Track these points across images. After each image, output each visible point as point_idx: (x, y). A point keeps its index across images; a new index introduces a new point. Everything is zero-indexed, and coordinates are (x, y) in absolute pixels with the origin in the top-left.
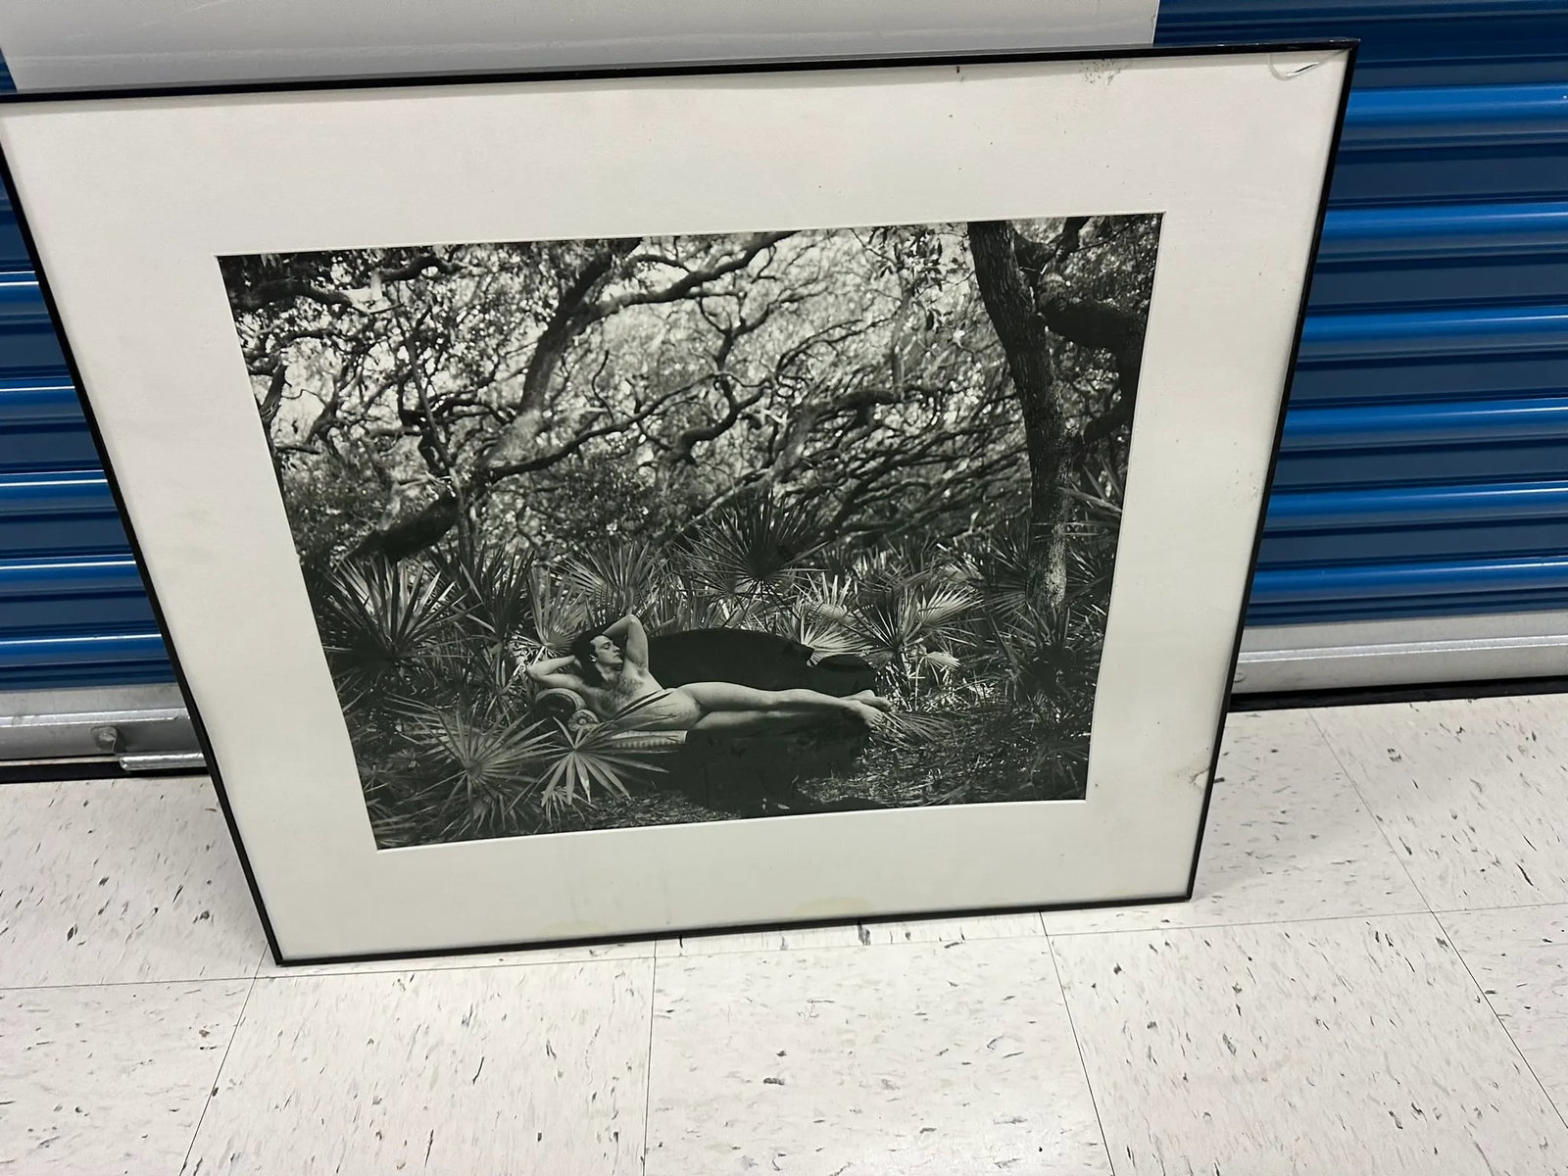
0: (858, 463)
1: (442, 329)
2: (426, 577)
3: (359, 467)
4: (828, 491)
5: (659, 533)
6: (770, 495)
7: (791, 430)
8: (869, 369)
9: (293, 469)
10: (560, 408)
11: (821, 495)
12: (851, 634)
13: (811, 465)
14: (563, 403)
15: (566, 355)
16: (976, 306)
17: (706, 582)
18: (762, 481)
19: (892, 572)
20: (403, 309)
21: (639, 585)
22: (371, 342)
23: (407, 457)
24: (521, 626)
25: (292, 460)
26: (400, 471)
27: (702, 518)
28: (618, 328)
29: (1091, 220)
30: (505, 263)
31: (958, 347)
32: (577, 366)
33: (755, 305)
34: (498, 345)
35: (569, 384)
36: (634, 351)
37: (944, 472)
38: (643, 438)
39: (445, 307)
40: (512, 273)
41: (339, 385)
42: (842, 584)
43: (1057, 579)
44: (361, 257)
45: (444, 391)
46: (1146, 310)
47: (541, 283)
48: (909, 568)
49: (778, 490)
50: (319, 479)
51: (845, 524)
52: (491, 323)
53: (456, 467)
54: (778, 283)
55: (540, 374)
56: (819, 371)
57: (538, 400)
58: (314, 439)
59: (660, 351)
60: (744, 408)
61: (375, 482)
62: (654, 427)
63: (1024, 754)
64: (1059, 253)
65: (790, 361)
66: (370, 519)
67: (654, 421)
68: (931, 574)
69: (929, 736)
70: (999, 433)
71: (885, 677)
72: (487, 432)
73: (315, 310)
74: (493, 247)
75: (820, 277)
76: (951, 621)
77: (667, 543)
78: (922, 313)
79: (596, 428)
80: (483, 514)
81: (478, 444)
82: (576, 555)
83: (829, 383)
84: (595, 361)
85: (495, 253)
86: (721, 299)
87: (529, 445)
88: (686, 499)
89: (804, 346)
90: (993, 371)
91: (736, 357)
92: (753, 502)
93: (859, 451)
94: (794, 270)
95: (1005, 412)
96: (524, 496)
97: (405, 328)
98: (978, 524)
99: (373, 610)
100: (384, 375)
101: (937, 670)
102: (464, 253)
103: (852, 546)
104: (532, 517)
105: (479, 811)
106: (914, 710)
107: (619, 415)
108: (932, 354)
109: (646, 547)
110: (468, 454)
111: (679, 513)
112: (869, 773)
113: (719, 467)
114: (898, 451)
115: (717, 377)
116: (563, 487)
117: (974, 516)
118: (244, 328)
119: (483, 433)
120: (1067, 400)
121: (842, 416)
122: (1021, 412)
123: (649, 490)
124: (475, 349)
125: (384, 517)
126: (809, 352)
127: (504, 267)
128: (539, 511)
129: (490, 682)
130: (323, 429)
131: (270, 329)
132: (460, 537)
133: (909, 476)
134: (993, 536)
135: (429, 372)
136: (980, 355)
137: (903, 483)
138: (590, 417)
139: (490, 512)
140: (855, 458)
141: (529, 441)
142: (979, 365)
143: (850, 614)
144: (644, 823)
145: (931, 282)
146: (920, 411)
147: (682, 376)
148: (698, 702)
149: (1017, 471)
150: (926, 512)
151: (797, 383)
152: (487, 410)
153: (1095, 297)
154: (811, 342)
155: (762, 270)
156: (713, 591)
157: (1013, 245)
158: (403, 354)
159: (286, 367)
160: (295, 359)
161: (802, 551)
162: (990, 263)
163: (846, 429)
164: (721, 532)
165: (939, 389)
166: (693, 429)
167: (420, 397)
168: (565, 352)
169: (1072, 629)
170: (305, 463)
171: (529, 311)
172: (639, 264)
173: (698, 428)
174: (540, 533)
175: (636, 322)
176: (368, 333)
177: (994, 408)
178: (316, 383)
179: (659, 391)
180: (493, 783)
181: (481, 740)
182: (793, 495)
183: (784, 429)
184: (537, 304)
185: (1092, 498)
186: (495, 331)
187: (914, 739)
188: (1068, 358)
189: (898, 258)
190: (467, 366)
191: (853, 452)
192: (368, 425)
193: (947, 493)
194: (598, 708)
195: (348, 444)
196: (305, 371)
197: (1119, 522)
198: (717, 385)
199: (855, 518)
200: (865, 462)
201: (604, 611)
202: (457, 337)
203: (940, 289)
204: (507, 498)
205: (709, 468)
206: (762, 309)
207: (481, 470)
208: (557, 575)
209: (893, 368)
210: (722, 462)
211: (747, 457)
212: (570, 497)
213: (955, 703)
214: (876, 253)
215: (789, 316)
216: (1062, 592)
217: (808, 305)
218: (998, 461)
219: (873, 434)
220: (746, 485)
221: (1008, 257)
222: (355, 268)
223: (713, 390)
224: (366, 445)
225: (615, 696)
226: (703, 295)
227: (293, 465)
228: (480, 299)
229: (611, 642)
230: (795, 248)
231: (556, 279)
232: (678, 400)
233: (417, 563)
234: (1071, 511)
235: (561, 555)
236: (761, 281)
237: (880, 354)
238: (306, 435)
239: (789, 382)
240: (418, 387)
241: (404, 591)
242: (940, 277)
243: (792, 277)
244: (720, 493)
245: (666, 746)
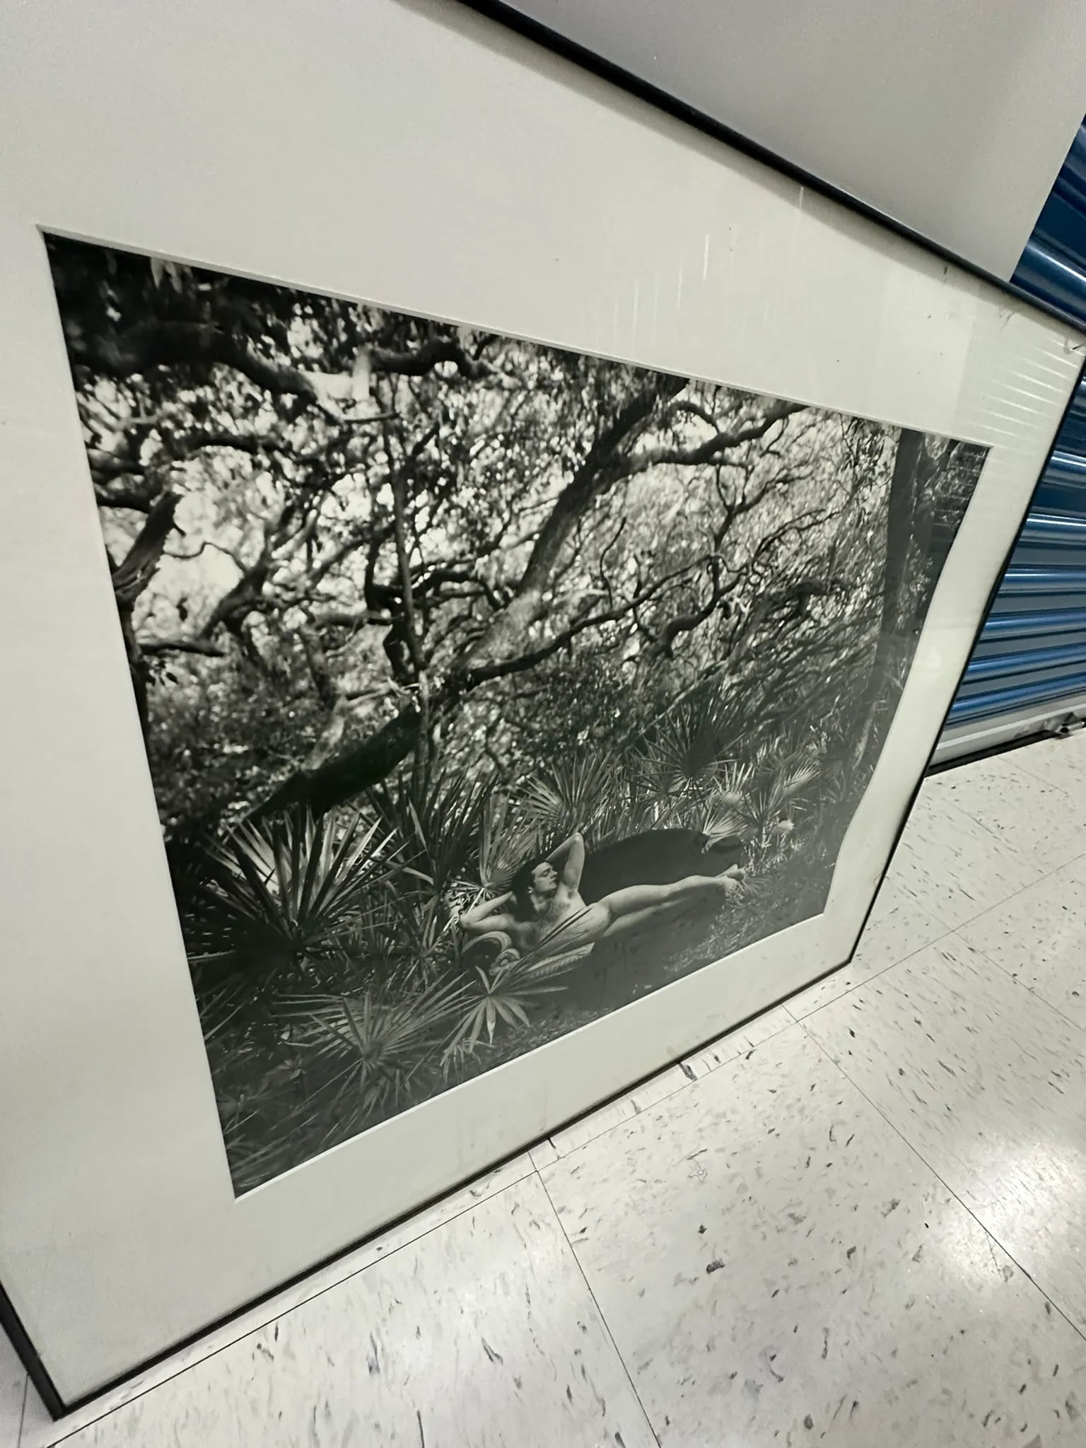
0: (786, 653)
1: (448, 463)
2: (360, 829)
3: (289, 675)
4: (759, 682)
5: (623, 737)
6: (720, 689)
7: (750, 619)
8: (816, 560)
9: (170, 684)
10: (562, 589)
11: (754, 686)
12: (738, 816)
13: (754, 656)
14: (567, 582)
15: (583, 519)
16: (884, 510)
17: (650, 785)
18: (717, 674)
19: (778, 755)
20: (397, 422)
21: (591, 800)
22: (338, 471)
23: (365, 658)
24: (463, 870)
25: (169, 667)
26: (351, 680)
27: (663, 717)
28: (641, 490)
29: (960, 444)
30: (544, 378)
31: (867, 546)
32: (591, 536)
33: (758, 481)
34: (514, 497)
35: (578, 558)
36: (649, 520)
37: (832, 660)
38: (635, 627)
39: (458, 430)
40: (550, 395)
41: (273, 538)
42: (745, 771)
43: (861, 747)
44: (346, 316)
45: (434, 558)
46: (958, 527)
47: (579, 416)
48: (789, 749)
49: (727, 682)
50: (217, 697)
51: (762, 713)
52: (511, 464)
53: (428, 671)
54: (780, 460)
55: (551, 542)
56: (784, 559)
57: (541, 577)
58: (216, 630)
59: (672, 524)
60: (723, 595)
61: (312, 697)
62: (648, 614)
64: (938, 469)
65: (767, 546)
66: (294, 754)
67: (649, 608)
68: (799, 753)
69: (756, 893)
70: (869, 625)
72: (475, 619)
73: (249, 397)
74: (535, 350)
75: (811, 460)
76: (799, 792)
77: (628, 748)
78: (857, 510)
79: (593, 615)
80: (448, 733)
81: (460, 636)
82: (542, 774)
83: (788, 573)
84: (610, 529)
85: (536, 359)
86: (734, 470)
87: (520, 638)
88: (656, 697)
89: (781, 532)
90: (879, 570)
91: (730, 537)
92: (706, 696)
93: (790, 641)
94: (795, 448)
95: (876, 607)
96: (501, 705)
97: (395, 455)
98: (838, 706)
99: (277, 888)
100: (351, 527)
101: (780, 837)
102: (497, 350)
103: (762, 733)
104: (504, 732)
105: (372, 1097)
106: (756, 874)
107: (618, 599)
108: (854, 551)
109: (608, 754)
110: (447, 651)
111: (646, 713)
112: (712, 936)
113: (690, 660)
114: (812, 642)
115: (711, 558)
116: (545, 691)
117: (837, 699)
118: (94, 407)
119: (471, 621)
120: (903, 599)
121: (788, 607)
122: (882, 607)
123: (627, 688)
124: (485, 498)
125: (315, 751)
126: (783, 538)
127: (543, 385)
128: (514, 724)
129: (416, 946)
130: (236, 614)
131: (153, 419)
132: (414, 768)
133: (812, 664)
134: (842, 716)
135: (419, 527)
136: (876, 555)
137: (806, 671)
138: (590, 601)
139: (458, 729)
141: (520, 632)
142: (873, 564)
143: (743, 798)
144: (536, 1045)
145: (868, 482)
146: (834, 604)
147: (684, 555)
148: (609, 912)
149: (869, 658)
150: (812, 697)
151: (766, 571)
152: (482, 590)
153: (940, 513)
154: (787, 527)
155: (772, 443)
156: (652, 794)
157: (919, 456)
158: (386, 496)
159: (177, 498)
160: (198, 485)
161: (727, 743)
162: (902, 472)
163: (787, 619)
164: (673, 730)
165: (850, 584)
166: (681, 616)
167: (400, 567)
168: (583, 514)
169: (855, 786)
170: (194, 672)
171: (559, 453)
172: (679, 413)
174: (509, 751)
175: (660, 486)
176: (335, 455)
177: (872, 603)
178: (232, 532)
179: (661, 571)
180: (391, 1062)
181: (389, 1017)
182: (736, 687)
183: (745, 619)
184: (568, 443)
185: (895, 679)
186: (514, 476)
187: (748, 897)
188: (914, 563)
189: (857, 452)
190: (472, 523)
191: (785, 643)
192: (315, 609)
193: (829, 679)
194: (523, 943)
195: (276, 639)
196: (215, 507)
197: (900, 699)
198: (710, 568)
199: (770, 707)
200: (791, 651)
201: (552, 834)
202: (466, 478)
203: (871, 490)
204: (481, 709)
205: (681, 661)
206: (761, 487)
207: (458, 673)
208: (515, 800)
209: (831, 561)
210: (693, 654)
211: (713, 648)
212: (549, 702)
213: (780, 861)
214: (847, 444)
215: (778, 498)
216: (860, 757)
217: (795, 489)
218: (862, 650)
219: (802, 625)
220: (705, 678)
221: (914, 467)
222: (332, 334)
223: (705, 574)
224: (305, 640)
226: (723, 462)
227: (171, 677)
228: (505, 426)
229: (551, 867)
230: (801, 424)
231: (596, 413)
232: (675, 584)
233: (350, 811)
234: (883, 692)
235: (525, 775)
236: (768, 456)
237: (828, 545)
238: (202, 623)
239: (760, 569)
240: (400, 550)
241: (328, 853)
242: (874, 478)
243: (791, 456)
244: (684, 688)
245: (575, 962)
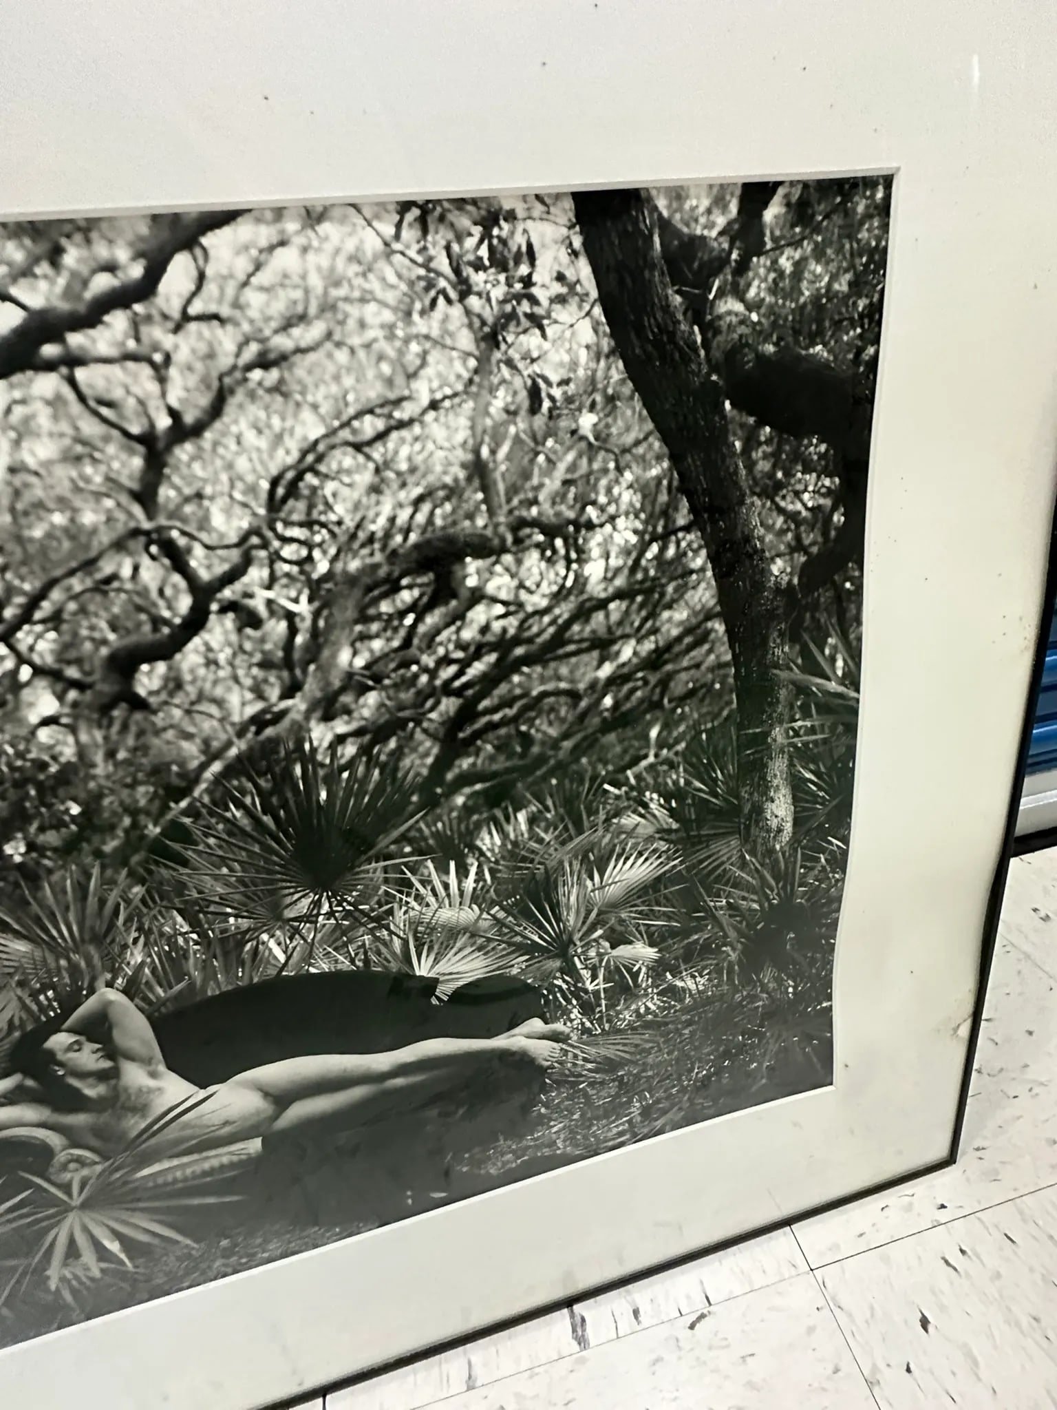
0: (452, 669)
4: (411, 725)
5: (113, 843)
6: (307, 746)
7: (321, 623)
8: (441, 494)
11: (401, 734)
12: (492, 945)
13: (370, 683)
16: (609, 368)
17: (229, 910)
18: (286, 723)
19: (540, 841)
21: (104, 939)
27: (190, 805)
29: (781, 191)
31: (590, 444)
33: (193, 380)
37: (599, 666)
38: (25, 673)
42: (462, 872)
43: (780, 809)
46: (873, 363)
48: (566, 829)
49: (320, 734)
51: (450, 776)
54: (229, 328)
56: (349, 505)
59: (9, 490)
60: (220, 590)
62: (43, 646)
63: (752, 1046)
64: (734, 256)
65: (290, 490)
67: (39, 636)
68: (600, 833)
69: (627, 1056)
70: (676, 590)
71: (556, 998)
75: (313, 310)
76: (639, 897)
77: (135, 858)
78: (518, 382)
83: (373, 527)
86: (115, 371)
88: (148, 775)
89: (310, 458)
90: (653, 484)
91: (178, 489)
92: (278, 762)
93: (451, 647)
94: (253, 298)
95: (681, 555)
98: (661, 743)
101: (629, 970)
103: (467, 810)
106: (603, 1030)
108: (549, 460)
109: (96, 872)
111: (142, 802)
112: (552, 1123)
113: (197, 707)
114: (517, 641)
115: (147, 533)
117: (654, 733)
120: (769, 528)
121: (410, 587)
122: (704, 552)
123: (67, 768)
126: (322, 468)
133: (543, 680)
134: (686, 762)
136: (628, 457)
137: (534, 693)
140: (446, 661)
142: (628, 476)
143: (485, 916)
144: (229, 1270)
145: (525, 323)
146: (543, 565)
147: (72, 537)
148: (266, 1094)
149: (710, 651)
150: (579, 736)
151: (313, 533)
153: (797, 342)
154: (321, 447)
155: (189, 301)
156: (245, 923)
157: (657, 239)
161: (385, 831)
162: (621, 282)
163: (419, 609)
164: (232, 823)
165: (570, 522)
166: (126, 642)
169: (804, 876)
173: (133, 639)
177: (663, 549)
179: (32, 572)
182: (350, 740)
183: (308, 623)
185: (819, 681)
187: (608, 1065)
188: (766, 456)
189: (457, 271)
191: (441, 651)
193: (608, 701)
197: (855, 712)
198: (154, 549)
199: (465, 763)
200: (465, 665)
201: (50, 993)
203: (544, 336)
205: (177, 713)
206: (208, 387)
209: (485, 488)
210: (201, 697)
211: (248, 682)
213: (659, 1007)
214: (412, 261)
215: (267, 398)
216: (788, 827)
217: (300, 372)
218: (679, 639)
219: (470, 615)
220: (258, 733)
221: (653, 266)
223: (145, 561)
225: (119, 1118)
226: (73, 361)
229: (82, 1039)
230: (246, 248)
232: (77, 588)
234: (792, 707)
236: (193, 327)
237: (456, 462)
239: (295, 532)
242: (539, 311)
243: (253, 313)
244: (211, 755)
245: (232, 1165)
